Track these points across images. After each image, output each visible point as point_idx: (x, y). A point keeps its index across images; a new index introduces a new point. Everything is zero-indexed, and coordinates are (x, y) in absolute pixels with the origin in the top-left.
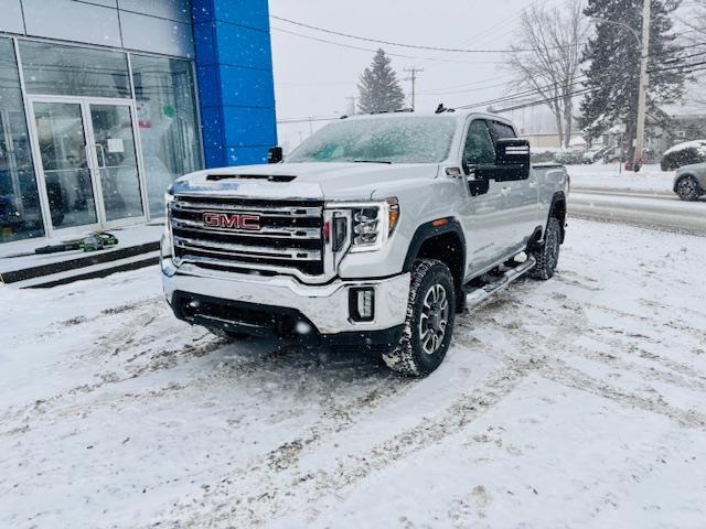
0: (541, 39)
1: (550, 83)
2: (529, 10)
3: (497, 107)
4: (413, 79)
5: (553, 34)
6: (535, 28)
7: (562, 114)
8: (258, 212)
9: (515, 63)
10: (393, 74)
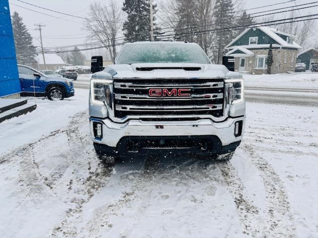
0: (100, 18)
1: (105, 38)
2: (94, 4)
3: (80, 48)
4: (40, 30)
5: (105, 17)
6: (97, 12)
7: (112, 52)
8: (190, 87)
9: (89, 27)
10: (25, 26)
